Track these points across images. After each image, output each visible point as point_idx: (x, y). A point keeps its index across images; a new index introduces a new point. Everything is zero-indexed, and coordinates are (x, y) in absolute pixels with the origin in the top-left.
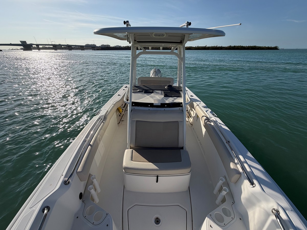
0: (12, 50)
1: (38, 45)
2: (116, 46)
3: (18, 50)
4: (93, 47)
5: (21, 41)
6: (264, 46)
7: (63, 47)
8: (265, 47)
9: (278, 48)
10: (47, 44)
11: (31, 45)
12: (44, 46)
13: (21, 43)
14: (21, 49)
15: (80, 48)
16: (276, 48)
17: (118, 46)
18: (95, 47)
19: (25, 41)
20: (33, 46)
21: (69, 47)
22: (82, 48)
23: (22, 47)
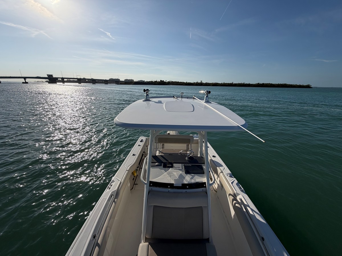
0: (37, 82)
1: (63, 79)
2: (140, 81)
3: (43, 82)
4: (117, 82)
5: (48, 75)
6: (295, 84)
7: (87, 80)
8: (297, 85)
9: (311, 87)
10: (73, 77)
11: (57, 78)
12: (69, 79)
13: (47, 77)
14: (46, 82)
15: (104, 82)
16: (308, 87)
17: (142, 81)
18: (119, 82)
19: (52, 75)
20: (59, 79)
21: (93, 81)
22: (106, 82)
23: (48, 80)
